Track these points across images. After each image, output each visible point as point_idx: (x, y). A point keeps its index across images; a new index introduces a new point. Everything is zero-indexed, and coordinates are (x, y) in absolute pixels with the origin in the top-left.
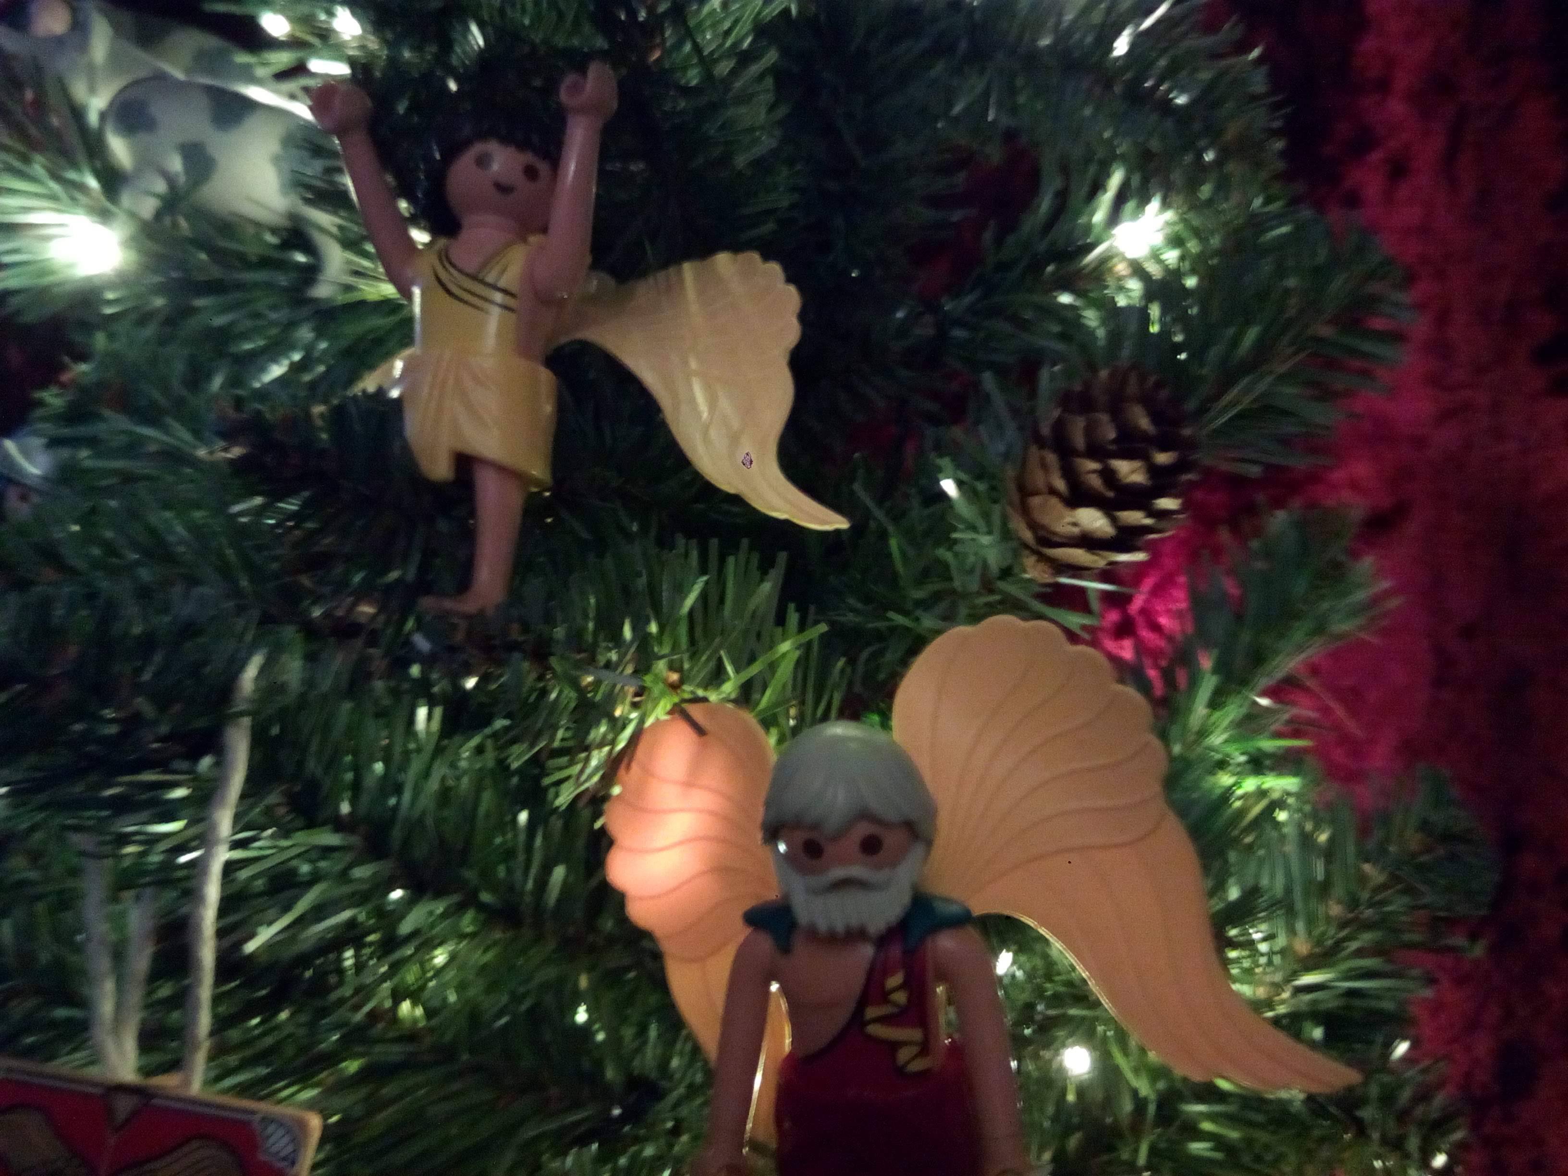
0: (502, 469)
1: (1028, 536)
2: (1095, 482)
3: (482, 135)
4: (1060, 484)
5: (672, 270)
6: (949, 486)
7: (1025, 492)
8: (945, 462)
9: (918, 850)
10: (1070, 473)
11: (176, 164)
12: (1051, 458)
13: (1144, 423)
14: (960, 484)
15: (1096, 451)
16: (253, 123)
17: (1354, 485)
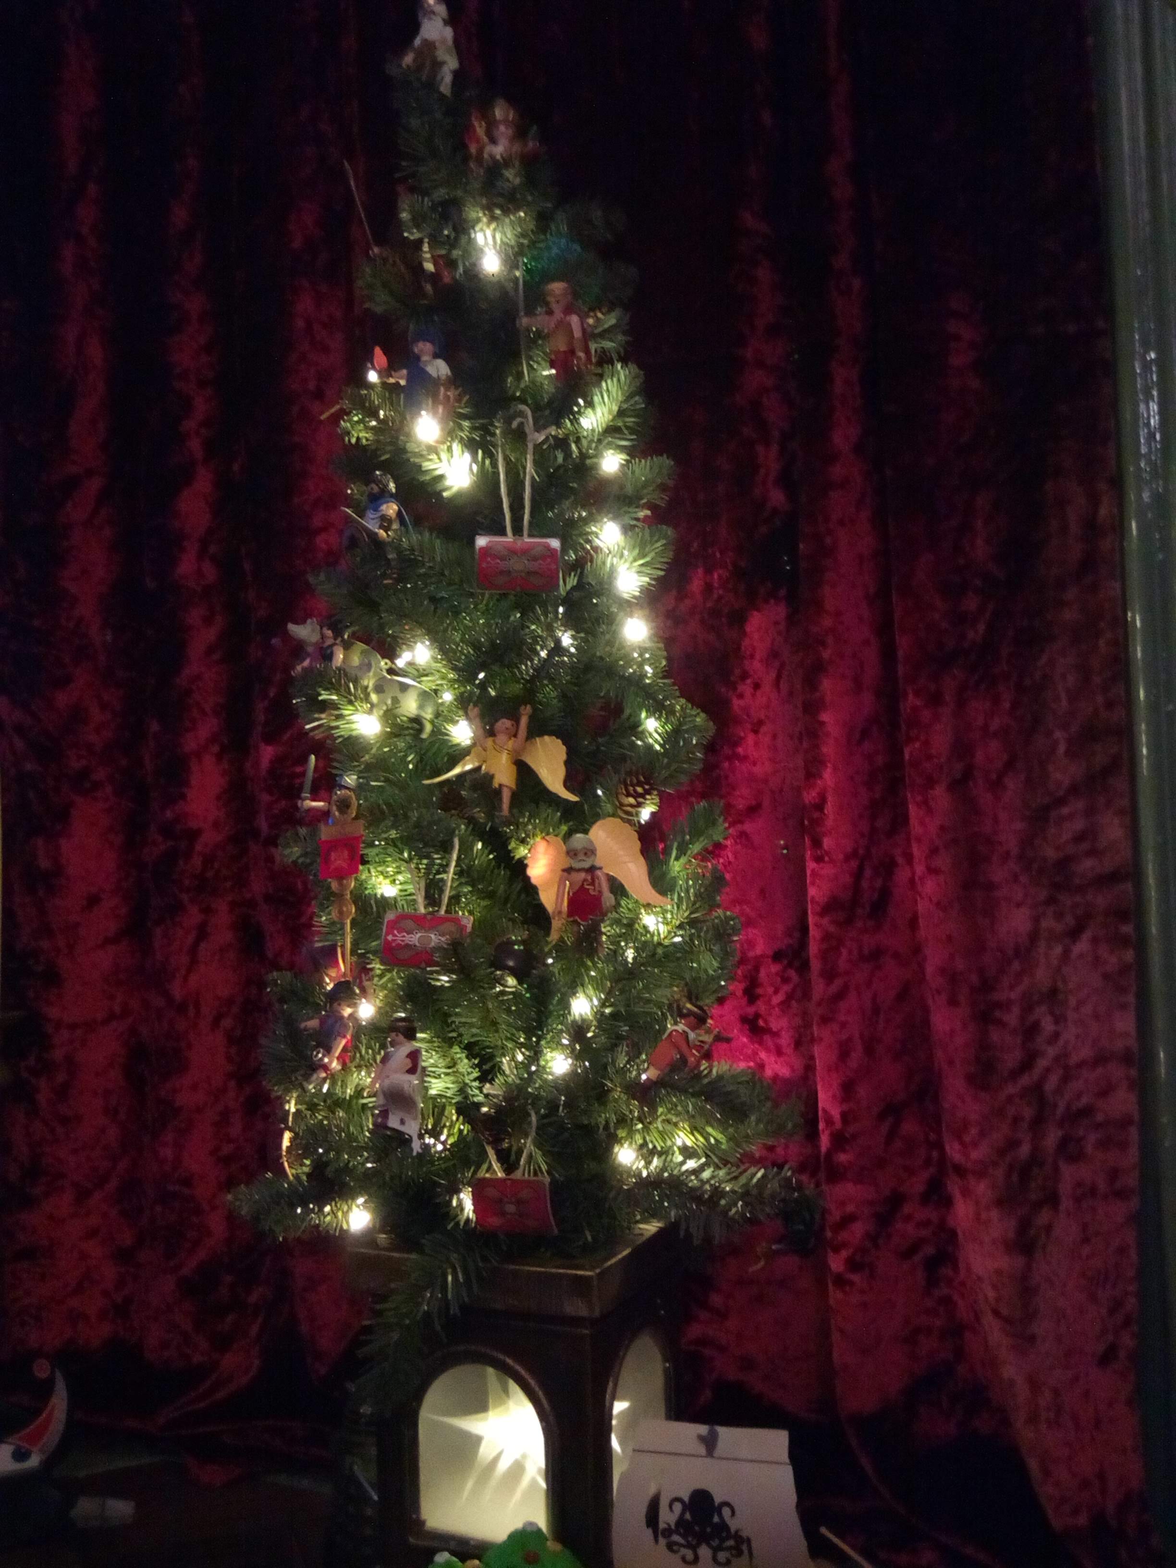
0: (507, 786)
1: (618, 804)
2: (632, 792)
3: (502, 718)
4: (624, 792)
5: (533, 740)
6: (600, 792)
7: (617, 794)
8: (598, 786)
9: (593, 856)
10: (627, 790)
11: (389, 702)
12: (623, 786)
13: (642, 779)
14: (603, 792)
15: (632, 785)
16: (410, 690)
17: (742, 797)
